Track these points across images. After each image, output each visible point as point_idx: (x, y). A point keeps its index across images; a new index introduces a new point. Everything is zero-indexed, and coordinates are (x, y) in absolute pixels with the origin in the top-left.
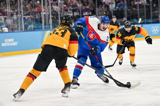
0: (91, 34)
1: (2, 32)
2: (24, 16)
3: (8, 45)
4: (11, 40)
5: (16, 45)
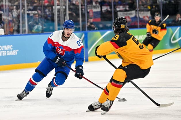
0: (59, 50)
2: (28, 12)
3: (4, 54)
4: (8, 48)
5: (15, 55)
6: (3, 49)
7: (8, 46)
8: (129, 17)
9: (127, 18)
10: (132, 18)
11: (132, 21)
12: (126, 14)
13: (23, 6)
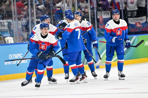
1: (5, 44)
2: (37, 20)
3: (14, 63)
4: (18, 56)
5: (26, 63)
6: (13, 57)
7: (18, 54)
8: (139, 23)
9: (138, 24)
10: (142, 24)
11: (143, 27)
12: (137, 20)
13: (32, 14)
